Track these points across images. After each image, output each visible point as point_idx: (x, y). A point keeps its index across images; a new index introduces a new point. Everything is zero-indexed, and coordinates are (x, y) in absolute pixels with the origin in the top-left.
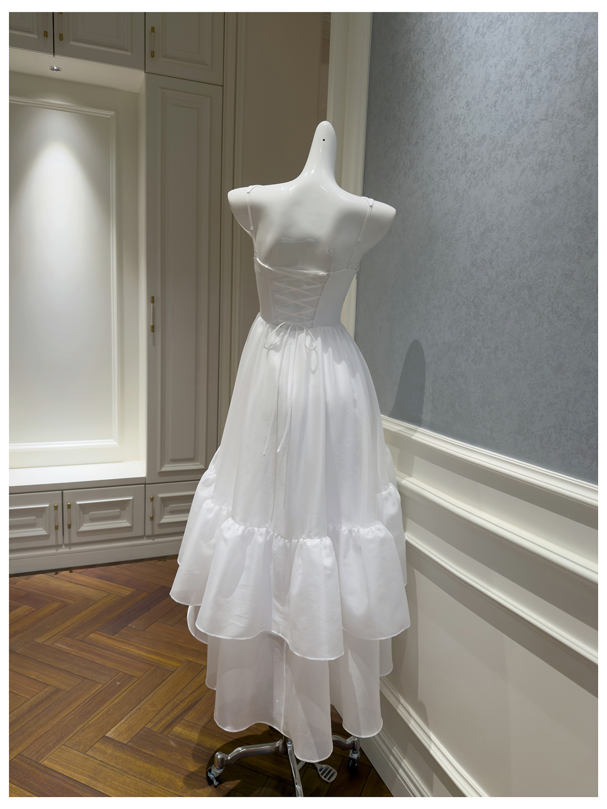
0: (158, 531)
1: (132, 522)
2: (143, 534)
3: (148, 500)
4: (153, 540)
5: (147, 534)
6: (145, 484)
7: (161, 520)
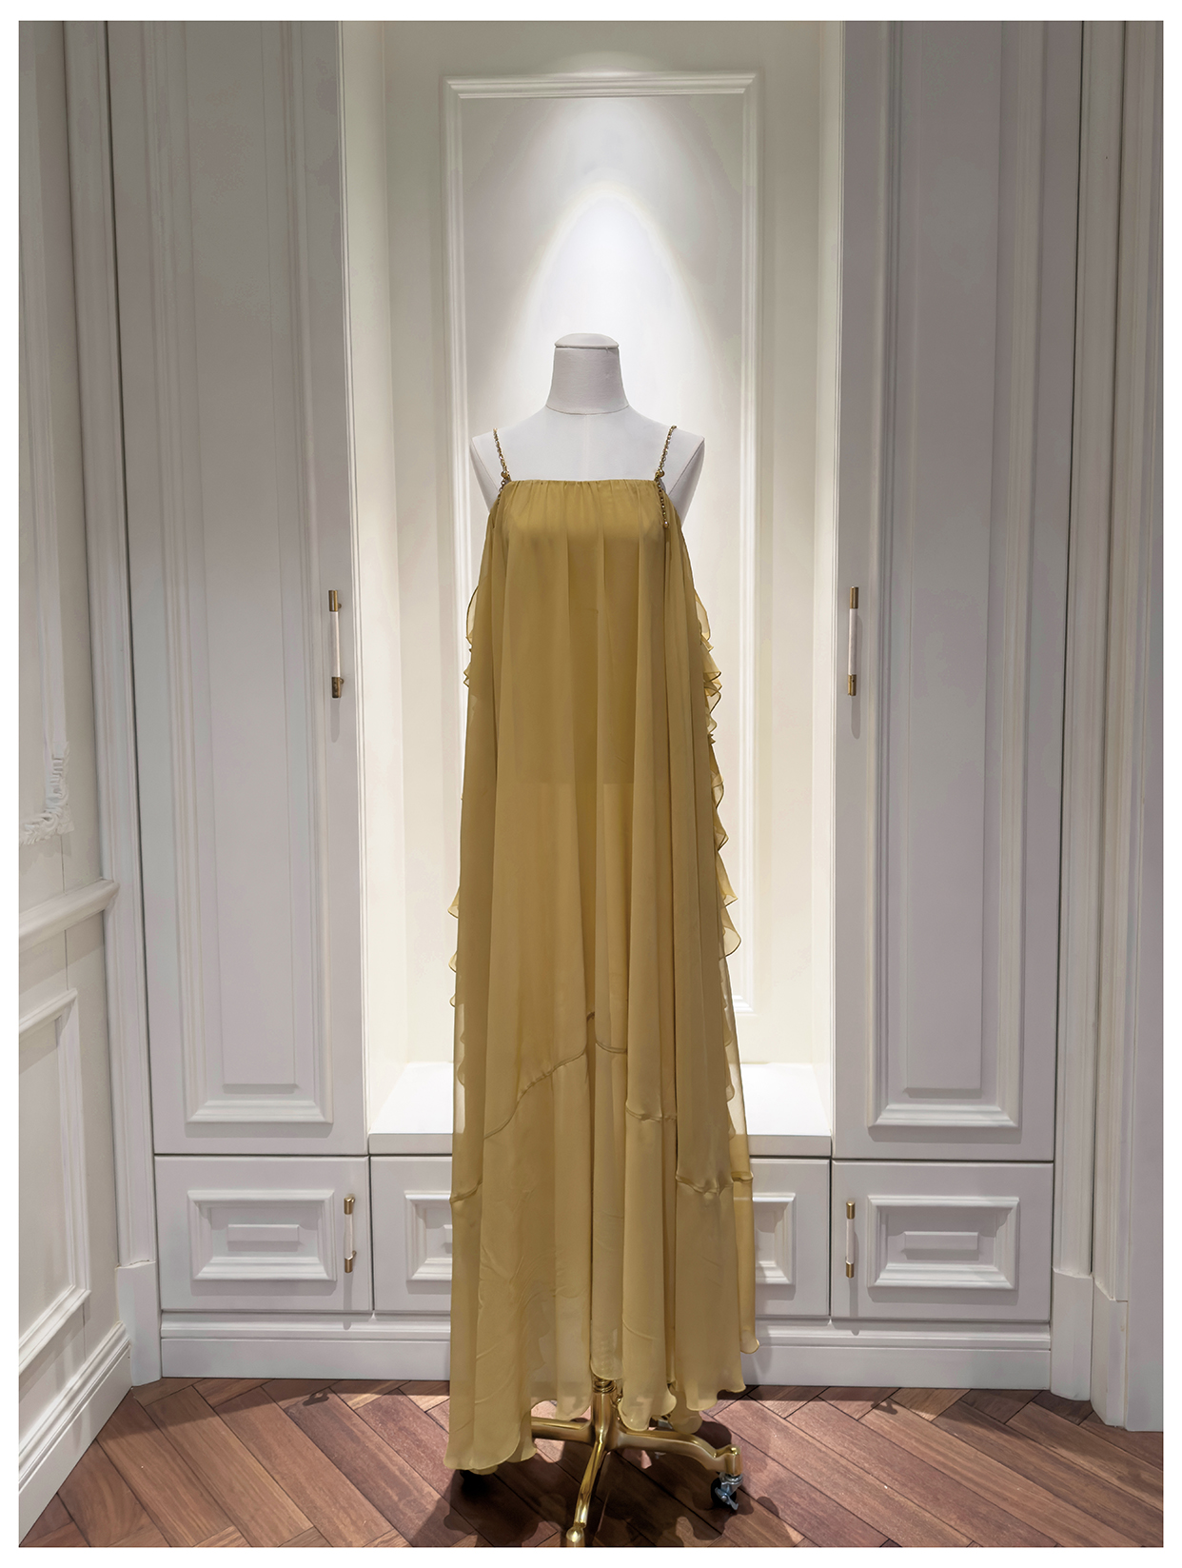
0: (868, 1308)
1: (793, 1271)
2: (824, 1313)
3: (839, 1212)
4: (856, 1333)
5: (835, 1313)
6: (830, 1158)
7: (877, 1277)
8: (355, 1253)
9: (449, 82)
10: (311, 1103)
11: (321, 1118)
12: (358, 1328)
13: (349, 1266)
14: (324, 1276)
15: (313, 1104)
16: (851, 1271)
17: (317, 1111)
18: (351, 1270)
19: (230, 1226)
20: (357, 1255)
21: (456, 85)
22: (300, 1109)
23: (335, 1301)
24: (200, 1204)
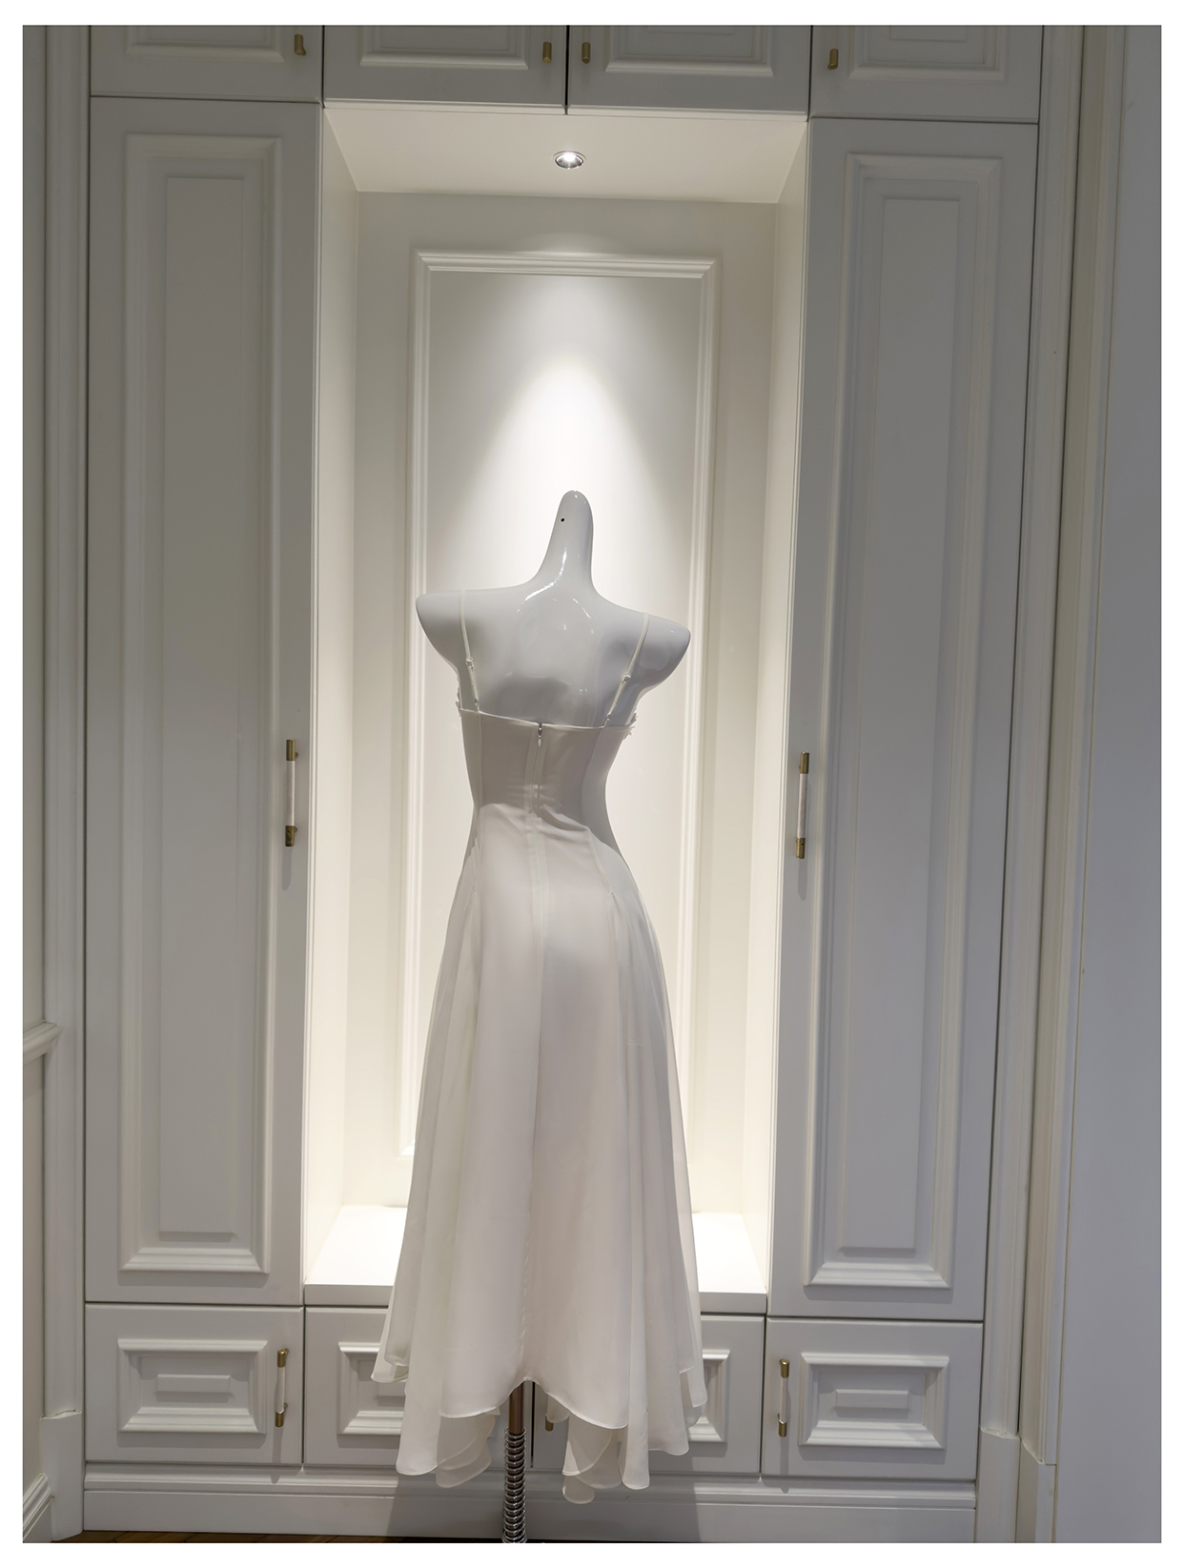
0: (798, 1466)
1: (723, 1427)
2: (755, 1469)
3: (773, 1371)
4: (786, 1491)
5: (767, 1470)
6: (765, 1315)
7: (808, 1435)
8: (286, 1406)
9: (420, 254)
10: (247, 1252)
11: (256, 1268)
12: (285, 1481)
13: (279, 1421)
14: (254, 1429)
15: (250, 1253)
16: (783, 1430)
17: (253, 1261)
18: (282, 1425)
19: (159, 1376)
20: (288, 1409)
21: (426, 257)
22: (236, 1259)
23: (265, 1454)
24: (130, 1353)
